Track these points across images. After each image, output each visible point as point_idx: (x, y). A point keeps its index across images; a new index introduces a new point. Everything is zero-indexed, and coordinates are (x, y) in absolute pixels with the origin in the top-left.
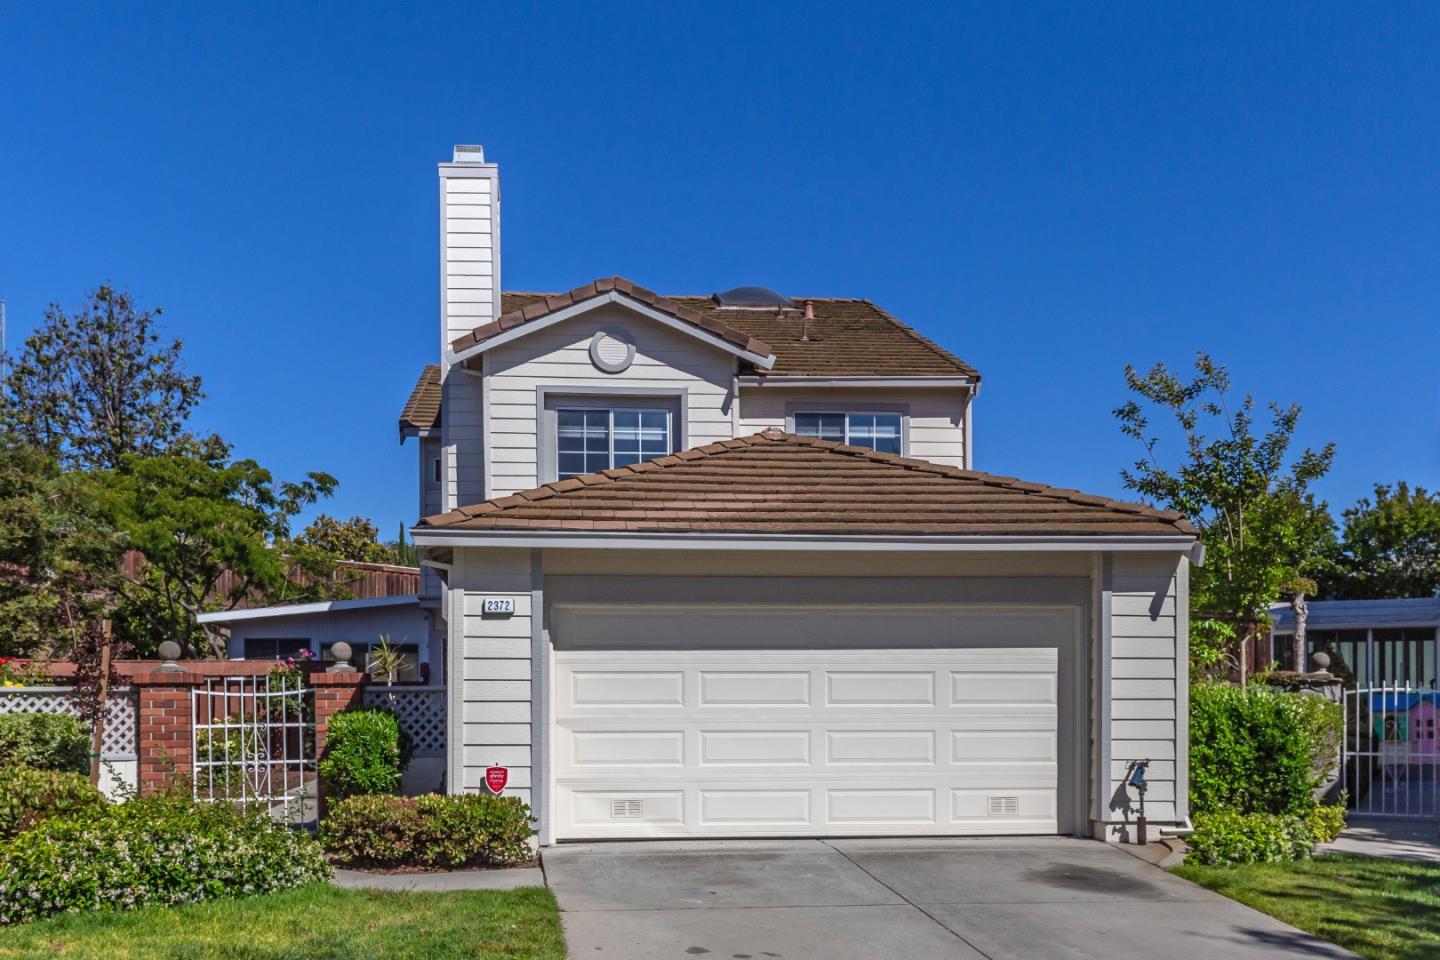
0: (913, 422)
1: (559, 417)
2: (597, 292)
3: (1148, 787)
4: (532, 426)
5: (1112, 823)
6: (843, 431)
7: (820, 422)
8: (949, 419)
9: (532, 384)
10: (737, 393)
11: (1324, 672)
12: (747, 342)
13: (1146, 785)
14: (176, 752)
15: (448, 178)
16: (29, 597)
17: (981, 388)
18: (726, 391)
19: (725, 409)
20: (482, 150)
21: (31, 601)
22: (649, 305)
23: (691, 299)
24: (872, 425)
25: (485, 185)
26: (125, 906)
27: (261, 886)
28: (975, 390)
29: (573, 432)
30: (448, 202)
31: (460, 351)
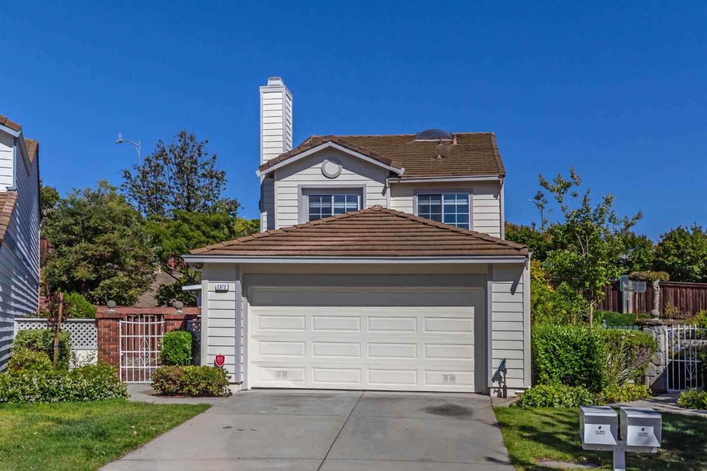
0: (475, 197)
1: (309, 198)
2: (322, 142)
3: (507, 371)
4: (296, 203)
5: (493, 388)
6: (441, 202)
7: (430, 198)
8: (492, 196)
9: (296, 184)
10: (388, 185)
11: (657, 319)
12: (391, 162)
13: (506, 370)
14: (112, 346)
15: (264, 93)
16: (115, 278)
17: (505, 180)
18: (384, 185)
19: (384, 193)
20: (280, 79)
21: (116, 279)
22: (346, 147)
23: (407, 136)
24: (455, 199)
25: (280, 95)
26: (31, 402)
27: (92, 398)
28: (502, 181)
29: (315, 205)
30: (264, 103)
31: (263, 170)
